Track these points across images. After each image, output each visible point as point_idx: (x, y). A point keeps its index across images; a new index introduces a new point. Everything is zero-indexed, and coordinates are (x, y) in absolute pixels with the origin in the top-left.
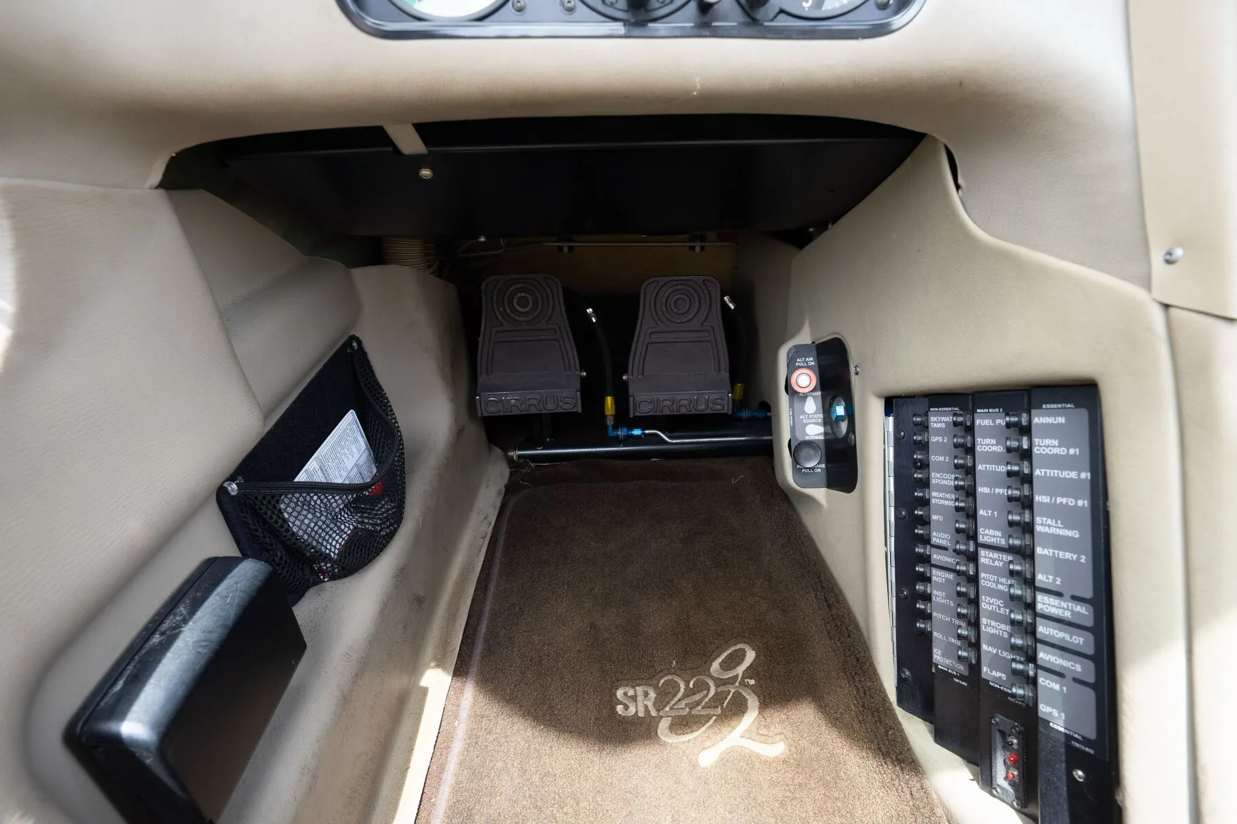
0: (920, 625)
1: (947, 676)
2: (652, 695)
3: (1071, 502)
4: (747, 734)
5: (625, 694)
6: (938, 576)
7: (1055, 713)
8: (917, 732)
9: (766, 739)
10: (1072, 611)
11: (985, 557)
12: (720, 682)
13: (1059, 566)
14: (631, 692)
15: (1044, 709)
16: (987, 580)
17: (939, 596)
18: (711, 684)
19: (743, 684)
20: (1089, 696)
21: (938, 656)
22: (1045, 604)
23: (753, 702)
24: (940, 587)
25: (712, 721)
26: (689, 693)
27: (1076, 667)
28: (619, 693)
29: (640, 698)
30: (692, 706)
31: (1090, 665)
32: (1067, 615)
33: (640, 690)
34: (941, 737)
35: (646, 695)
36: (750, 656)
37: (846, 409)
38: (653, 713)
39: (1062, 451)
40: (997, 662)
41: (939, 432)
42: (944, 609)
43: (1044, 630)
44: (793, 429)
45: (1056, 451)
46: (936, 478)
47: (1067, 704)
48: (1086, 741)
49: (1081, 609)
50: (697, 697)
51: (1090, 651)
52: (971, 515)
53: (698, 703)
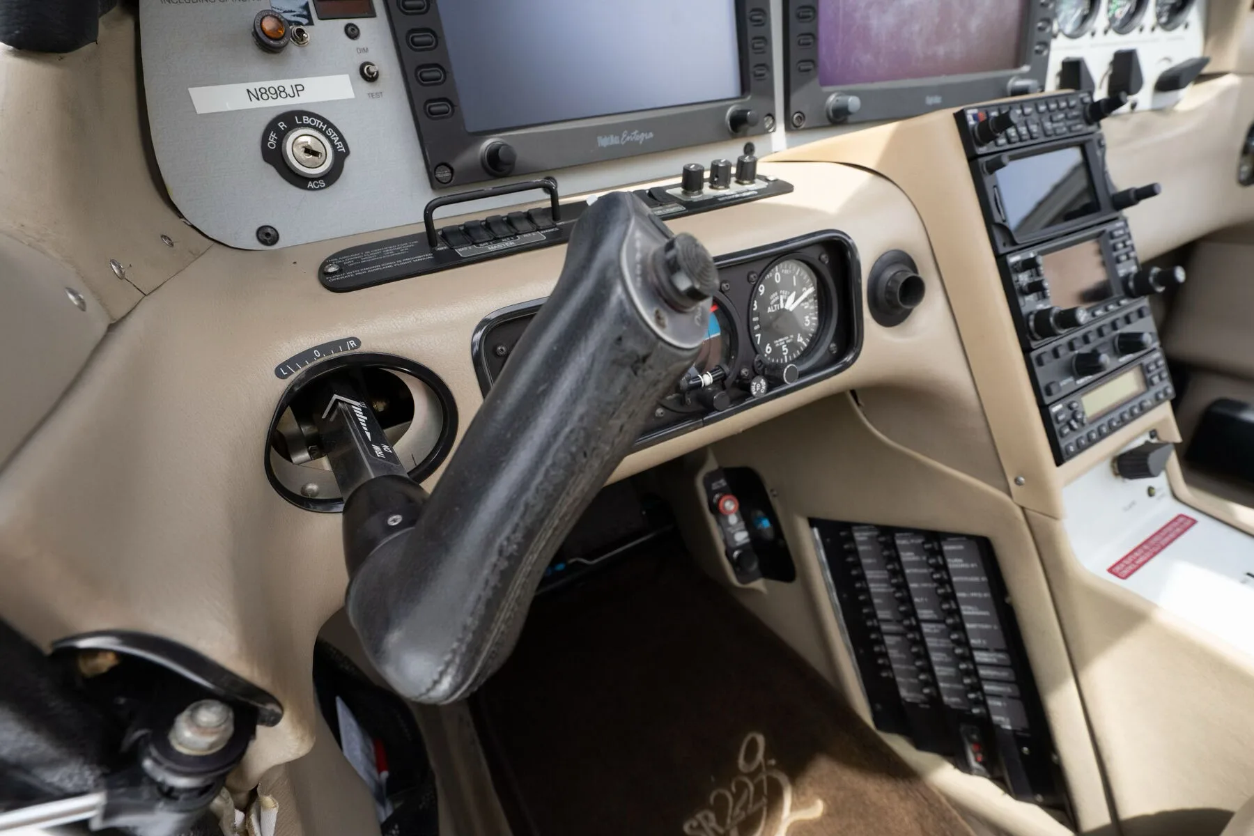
0: (884, 674)
1: (913, 705)
2: (712, 816)
3: (980, 595)
4: (794, 807)
5: (691, 827)
6: (889, 640)
7: (1002, 719)
8: (900, 746)
9: (808, 804)
10: (996, 658)
11: (926, 628)
12: (752, 775)
13: (982, 634)
14: (695, 824)
15: (996, 718)
16: (931, 642)
17: (894, 653)
18: (747, 780)
19: (769, 768)
20: (1018, 705)
21: (904, 693)
22: (980, 657)
23: (783, 778)
24: (893, 647)
25: (765, 813)
26: (737, 797)
27: (1007, 689)
28: (686, 828)
29: (704, 824)
30: (744, 808)
31: (1015, 687)
32: (995, 661)
33: (699, 816)
34: (920, 745)
35: (706, 818)
36: (761, 740)
37: (771, 522)
38: (721, 831)
39: (966, 566)
40: (952, 692)
41: (863, 543)
42: (900, 661)
43: (983, 672)
44: (725, 542)
45: (963, 566)
46: (870, 574)
47: (1008, 712)
48: (1024, 730)
49: (1001, 656)
50: (744, 797)
51: (1013, 678)
52: (908, 600)
53: (747, 802)
